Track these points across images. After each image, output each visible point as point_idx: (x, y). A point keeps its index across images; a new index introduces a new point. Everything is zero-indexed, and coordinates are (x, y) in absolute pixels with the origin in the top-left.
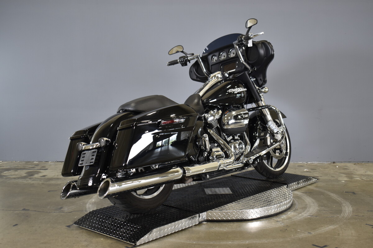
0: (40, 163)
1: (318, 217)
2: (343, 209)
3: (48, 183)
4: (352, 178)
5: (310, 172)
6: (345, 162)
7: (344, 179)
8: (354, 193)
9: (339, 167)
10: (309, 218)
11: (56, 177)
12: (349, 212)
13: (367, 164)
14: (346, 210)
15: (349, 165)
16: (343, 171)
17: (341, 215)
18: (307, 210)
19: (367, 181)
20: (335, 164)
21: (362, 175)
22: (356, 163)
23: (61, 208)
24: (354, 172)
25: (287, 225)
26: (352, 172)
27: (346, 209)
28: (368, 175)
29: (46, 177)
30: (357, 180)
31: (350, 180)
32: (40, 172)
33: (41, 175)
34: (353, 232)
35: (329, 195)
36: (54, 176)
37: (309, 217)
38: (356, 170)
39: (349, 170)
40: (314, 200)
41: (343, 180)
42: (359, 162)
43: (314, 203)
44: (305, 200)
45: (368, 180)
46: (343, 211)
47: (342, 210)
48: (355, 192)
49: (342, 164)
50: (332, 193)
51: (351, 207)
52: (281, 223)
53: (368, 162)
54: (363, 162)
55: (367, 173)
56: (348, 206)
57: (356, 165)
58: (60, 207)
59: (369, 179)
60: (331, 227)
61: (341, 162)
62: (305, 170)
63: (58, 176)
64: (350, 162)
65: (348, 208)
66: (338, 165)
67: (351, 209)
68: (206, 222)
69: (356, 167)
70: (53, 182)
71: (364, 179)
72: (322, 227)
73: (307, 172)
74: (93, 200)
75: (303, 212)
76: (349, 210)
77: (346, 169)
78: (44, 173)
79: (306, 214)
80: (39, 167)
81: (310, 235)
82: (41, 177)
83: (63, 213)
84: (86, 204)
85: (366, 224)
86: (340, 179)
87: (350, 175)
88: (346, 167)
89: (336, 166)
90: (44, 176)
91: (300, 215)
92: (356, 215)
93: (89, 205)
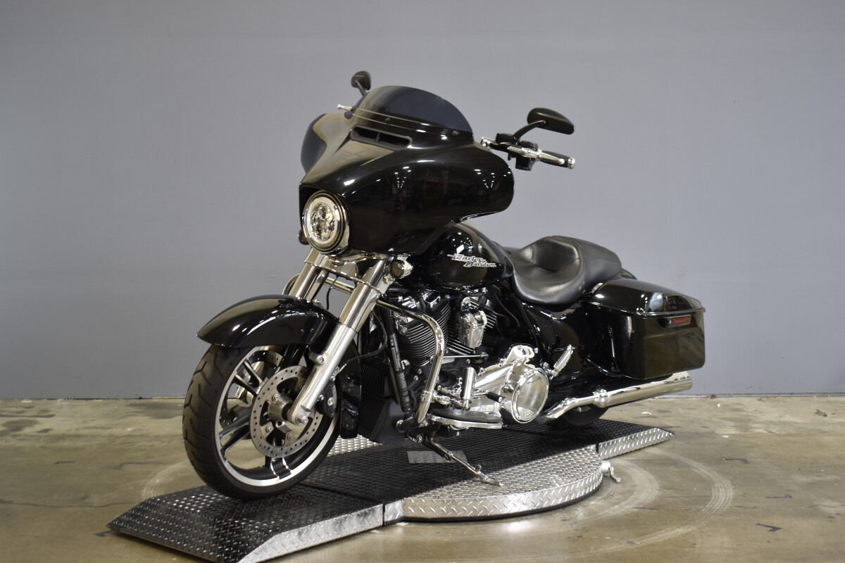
0: (37, 402)
1: (654, 511)
2: (713, 495)
3: (54, 445)
4: (746, 429)
5: (655, 417)
6: (738, 395)
7: (729, 432)
8: (745, 461)
9: (724, 405)
10: (635, 512)
11: (73, 432)
12: (725, 500)
13: (788, 399)
14: (718, 497)
15: (745, 400)
16: (729, 414)
17: (708, 506)
18: (633, 496)
19: (779, 435)
20: (715, 400)
21: (772, 423)
22: (764, 395)
23: (85, 497)
24: (755, 416)
25: (585, 528)
26: (750, 416)
27: (721, 494)
28: (785, 423)
29: (50, 433)
30: (758, 433)
31: (743, 433)
32: (36, 423)
33: (38, 428)
34: (726, 539)
35: (689, 466)
36: (70, 430)
37: (635, 510)
38: (761, 412)
39: (744, 413)
40: (652, 477)
41: (727, 435)
42: (769, 396)
43: (651, 482)
44: (633, 476)
45: (784, 432)
46: (713, 498)
47: (711, 496)
48: (747, 459)
49: (732, 399)
50: (696, 460)
51: (731, 489)
52: (571, 524)
53: (792, 394)
54: (779, 394)
55: (782, 419)
56: (725, 489)
57: (763, 401)
58: (82, 495)
59: (785, 430)
60: (681, 531)
61: (730, 395)
62: (645, 413)
63: (77, 429)
64: (749, 395)
65: (726, 491)
66: (721, 402)
67: (732, 494)
68: (407, 524)
69: (762, 406)
70: (67, 444)
71: (774, 431)
72: (661, 530)
73: (648, 416)
74: (158, 481)
75: (624, 501)
76: (726, 497)
77: (738, 410)
78: (45, 423)
79: (629, 504)
80: (34, 412)
81: (630, 547)
82: (39, 432)
83: (88, 509)
84: (142, 488)
85: (758, 524)
86: (720, 431)
87: (744, 423)
88: (738, 407)
89: (716, 403)
90: (46, 431)
91: (616, 507)
92: (740, 505)
93: (147, 490)
